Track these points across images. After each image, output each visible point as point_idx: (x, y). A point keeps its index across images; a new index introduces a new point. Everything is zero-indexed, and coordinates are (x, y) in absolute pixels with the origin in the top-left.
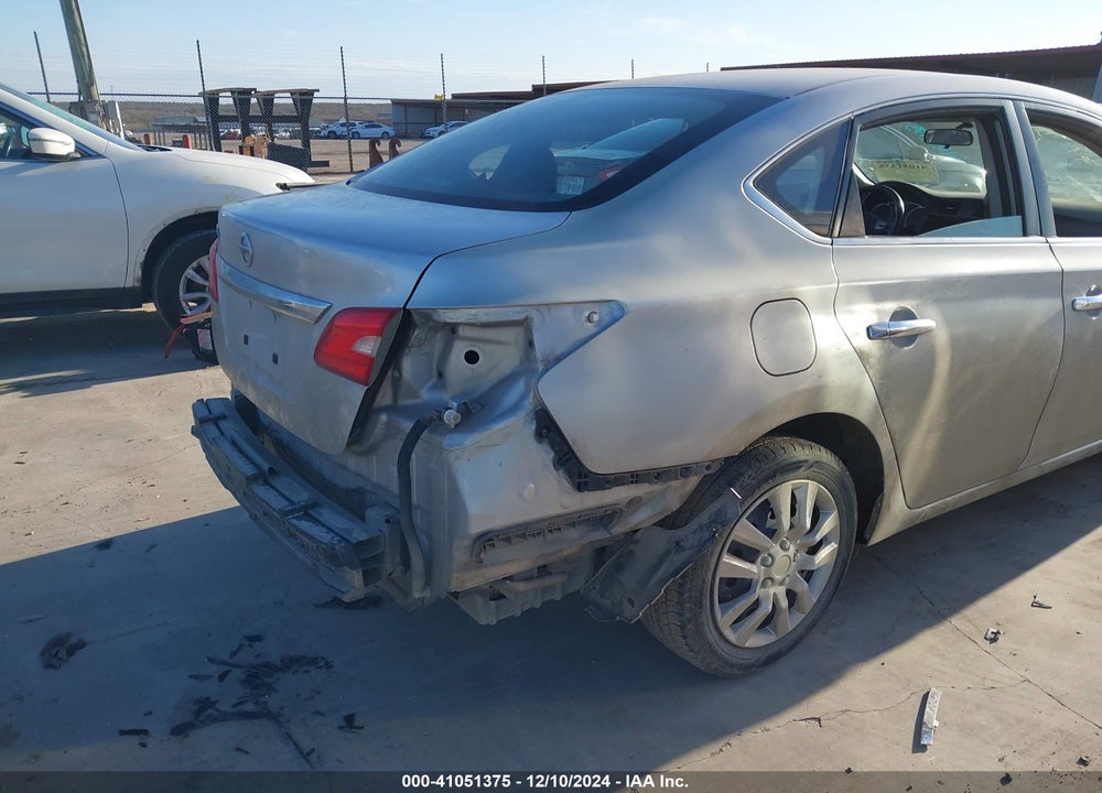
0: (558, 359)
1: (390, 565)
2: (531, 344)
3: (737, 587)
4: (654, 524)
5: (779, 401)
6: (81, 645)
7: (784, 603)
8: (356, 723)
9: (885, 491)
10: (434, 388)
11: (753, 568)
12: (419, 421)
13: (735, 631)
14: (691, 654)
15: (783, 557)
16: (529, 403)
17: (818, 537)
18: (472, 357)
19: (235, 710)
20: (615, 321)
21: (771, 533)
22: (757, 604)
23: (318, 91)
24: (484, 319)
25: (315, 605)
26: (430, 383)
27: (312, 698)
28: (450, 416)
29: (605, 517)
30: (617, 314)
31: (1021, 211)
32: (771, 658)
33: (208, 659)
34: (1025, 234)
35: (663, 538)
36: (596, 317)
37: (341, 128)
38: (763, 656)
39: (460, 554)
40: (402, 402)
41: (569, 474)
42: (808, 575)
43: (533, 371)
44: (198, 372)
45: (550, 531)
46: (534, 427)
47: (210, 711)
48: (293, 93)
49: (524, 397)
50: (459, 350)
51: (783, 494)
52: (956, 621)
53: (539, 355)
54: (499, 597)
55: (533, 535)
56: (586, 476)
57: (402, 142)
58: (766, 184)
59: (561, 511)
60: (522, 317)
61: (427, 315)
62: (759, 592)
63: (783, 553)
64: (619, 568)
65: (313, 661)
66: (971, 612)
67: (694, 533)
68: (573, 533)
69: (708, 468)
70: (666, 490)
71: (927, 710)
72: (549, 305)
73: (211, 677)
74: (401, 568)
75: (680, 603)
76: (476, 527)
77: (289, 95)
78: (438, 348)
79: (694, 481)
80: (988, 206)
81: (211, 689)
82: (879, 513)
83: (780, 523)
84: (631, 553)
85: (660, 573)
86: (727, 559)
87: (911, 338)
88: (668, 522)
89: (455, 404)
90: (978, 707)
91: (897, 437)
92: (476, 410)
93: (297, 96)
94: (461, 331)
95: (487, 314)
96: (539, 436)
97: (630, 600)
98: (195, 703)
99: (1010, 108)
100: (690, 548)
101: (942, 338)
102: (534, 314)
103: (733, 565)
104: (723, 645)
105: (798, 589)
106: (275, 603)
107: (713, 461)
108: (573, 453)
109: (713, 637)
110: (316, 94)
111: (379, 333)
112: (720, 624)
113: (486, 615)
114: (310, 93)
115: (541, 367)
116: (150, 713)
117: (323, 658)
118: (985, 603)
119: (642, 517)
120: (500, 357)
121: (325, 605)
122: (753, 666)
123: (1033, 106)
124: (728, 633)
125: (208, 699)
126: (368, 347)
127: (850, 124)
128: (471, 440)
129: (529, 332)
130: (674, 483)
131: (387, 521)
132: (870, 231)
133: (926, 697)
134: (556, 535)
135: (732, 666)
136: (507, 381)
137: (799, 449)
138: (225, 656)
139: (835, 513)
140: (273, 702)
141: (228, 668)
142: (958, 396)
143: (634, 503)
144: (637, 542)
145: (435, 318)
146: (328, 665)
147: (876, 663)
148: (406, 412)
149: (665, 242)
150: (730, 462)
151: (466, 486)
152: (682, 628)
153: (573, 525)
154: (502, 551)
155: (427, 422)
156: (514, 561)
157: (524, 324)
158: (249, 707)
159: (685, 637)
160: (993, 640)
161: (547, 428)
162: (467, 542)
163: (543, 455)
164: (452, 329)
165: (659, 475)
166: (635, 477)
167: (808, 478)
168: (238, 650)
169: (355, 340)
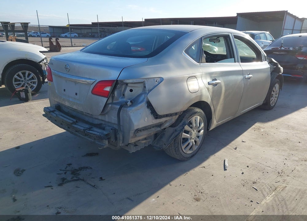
0: (151, 90)
1: (113, 139)
2: (145, 87)
3: (185, 140)
4: (169, 127)
5: (193, 98)
6: (24, 170)
7: (194, 143)
8: (103, 179)
9: (212, 118)
10: (122, 98)
11: (188, 135)
12: (121, 105)
13: (185, 150)
14: (177, 155)
15: (194, 133)
16: (145, 100)
17: (200, 128)
18: (131, 91)
19: (72, 179)
20: (161, 82)
21: (191, 128)
22: (189, 144)
23: (30, 23)
24: (135, 82)
25: (82, 156)
26: (121, 97)
27: (90, 175)
28: (129, 103)
29: (160, 125)
30: (162, 80)
31: (234, 57)
32: (193, 156)
33: (60, 170)
34: (235, 62)
35: (172, 129)
36: (158, 81)
37: (33, 34)
38: (191, 155)
39: (131, 134)
40: (114, 102)
41: (154, 115)
42: (198, 137)
43: (145, 93)
44: (22, 104)
45: (149, 129)
46: (147, 105)
47: (66, 180)
48: (21, 23)
49: (144, 98)
50: (128, 89)
51: (193, 119)
52: (228, 146)
53: (147, 89)
54: (136, 145)
55: (146, 130)
56: (157, 116)
57: (59, 39)
58: (187, 52)
59: (152, 124)
60: (143, 81)
61: (122, 81)
62: (190, 141)
63: (194, 132)
64: (161, 137)
65: (87, 168)
66: (230, 144)
67: (179, 127)
68: (153, 129)
69: (180, 113)
70: (172, 118)
71: (225, 163)
72: (148, 78)
73: (62, 173)
74: (114, 140)
75: (175, 144)
76: (136, 128)
77: (20, 24)
78: (123, 89)
79: (177, 116)
80: (227, 56)
81: (64, 176)
82: (211, 123)
83: (193, 125)
84: (164, 134)
85: (172, 137)
86: (183, 134)
87: (216, 85)
88: (172, 126)
89: (130, 101)
90: (235, 161)
91: (214, 106)
92: (134, 102)
93: (23, 25)
94: (129, 85)
95: (136, 81)
96: (148, 107)
97: (164, 144)
98: (61, 179)
99: (230, 34)
100: (179, 131)
101: (223, 84)
102: (145, 80)
103: (185, 135)
104: (183, 153)
105: (197, 140)
106: (71, 157)
107: (181, 112)
108: (155, 111)
109: (181, 151)
110: (29, 24)
111: (111, 86)
112: (182, 148)
113: (133, 150)
114: (27, 24)
115: (147, 92)
116: (50, 182)
117: (89, 167)
118: (233, 142)
119: (167, 125)
120: (138, 90)
121: (85, 156)
122: (188, 158)
123: (235, 34)
124: (184, 150)
125: (64, 178)
126: (108, 89)
127: (201, 38)
128: (134, 108)
129: (144, 84)
130: (174, 117)
131: (112, 129)
132: (207, 62)
133: (225, 160)
134: (150, 130)
135: (185, 158)
136: (140, 95)
137: (196, 109)
138: (64, 169)
139: (203, 123)
140: (81, 177)
141: (66, 171)
142: (226, 97)
143: (166, 121)
144: (165, 131)
145: (124, 82)
146: (91, 168)
147: (214, 155)
148: (116, 104)
149: (171, 64)
150: (184, 112)
151: (133, 119)
152: (175, 149)
153: (153, 127)
154: (140, 133)
155: (123, 106)
156: (143, 135)
157: (143, 83)
158: (75, 178)
159: (176, 151)
160: (236, 149)
161: (149, 105)
162: (133, 131)
163: (148, 111)
164: (127, 84)
165: (171, 115)
166: (167, 116)
167: (198, 116)
168: (66, 168)
169: (105, 87)
